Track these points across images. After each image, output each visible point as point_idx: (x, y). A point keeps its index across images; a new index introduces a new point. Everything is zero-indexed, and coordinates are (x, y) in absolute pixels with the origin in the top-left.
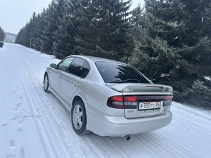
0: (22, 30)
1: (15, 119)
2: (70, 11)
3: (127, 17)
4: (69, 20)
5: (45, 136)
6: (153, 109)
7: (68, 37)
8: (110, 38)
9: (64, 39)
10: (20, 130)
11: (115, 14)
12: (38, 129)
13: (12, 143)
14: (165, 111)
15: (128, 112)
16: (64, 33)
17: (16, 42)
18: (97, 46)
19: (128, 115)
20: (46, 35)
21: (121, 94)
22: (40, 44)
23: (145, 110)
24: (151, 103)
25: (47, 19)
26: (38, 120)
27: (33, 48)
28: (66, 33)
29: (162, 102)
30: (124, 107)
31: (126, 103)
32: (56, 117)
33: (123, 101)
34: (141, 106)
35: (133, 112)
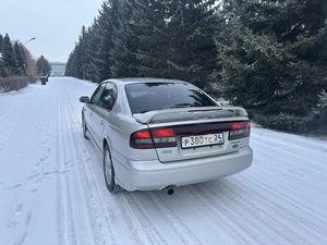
0: (71, 56)
1: (32, 177)
2: (129, 15)
3: (213, 7)
4: (128, 29)
5: (65, 196)
6: (211, 146)
7: (129, 56)
8: (188, 45)
9: (124, 60)
10: (34, 191)
11: (191, 6)
12: (58, 189)
13: (20, 208)
14: (235, 146)
15: (163, 152)
16: (122, 49)
17: (67, 75)
18: (169, 62)
19: (164, 157)
20: (101, 57)
21: (146, 127)
22: (94, 72)
23: (194, 148)
24: (204, 136)
25: (100, 33)
26: (63, 177)
27: (87, 79)
28: (126, 49)
29: (226, 134)
30: (155, 146)
31: (156, 140)
32: (88, 171)
33: (152, 137)
34: (186, 142)
35: (170, 151)
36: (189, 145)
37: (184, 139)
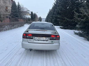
14: (52, 42)
18: (65, 18)
29: (49, 38)
30: (27, 38)
33: (26, 36)
34: (36, 38)
35: (31, 40)
36: (37, 39)
37: (35, 37)
